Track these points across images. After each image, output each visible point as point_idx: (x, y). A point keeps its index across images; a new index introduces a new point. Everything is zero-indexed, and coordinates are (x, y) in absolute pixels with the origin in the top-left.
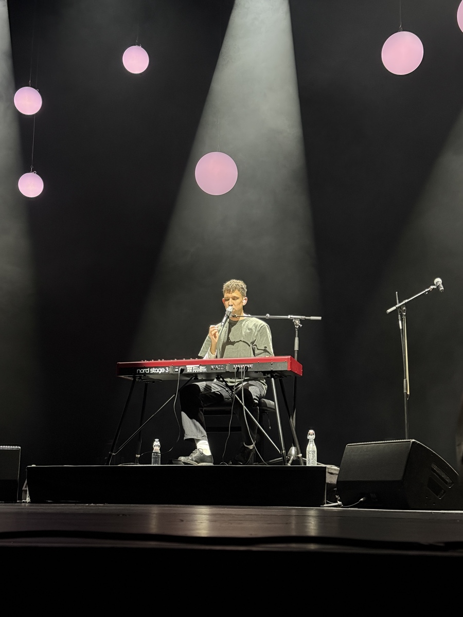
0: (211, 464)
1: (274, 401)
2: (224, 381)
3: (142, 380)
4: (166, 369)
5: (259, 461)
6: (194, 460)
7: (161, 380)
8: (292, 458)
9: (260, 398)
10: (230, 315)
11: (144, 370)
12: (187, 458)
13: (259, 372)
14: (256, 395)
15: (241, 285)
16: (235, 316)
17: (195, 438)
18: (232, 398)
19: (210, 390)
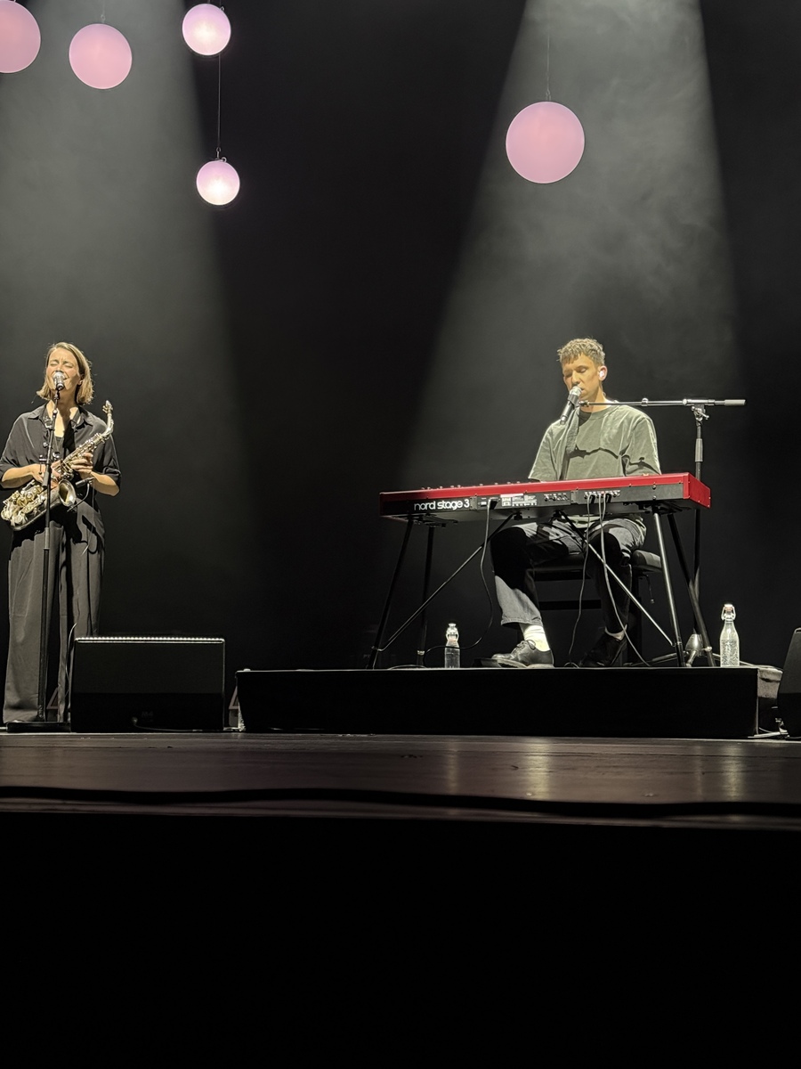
0: (550, 666)
1: (659, 554)
2: (568, 520)
3: (424, 522)
4: (464, 503)
5: (634, 659)
6: (520, 659)
7: (457, 522)
8: (694, 653)
9: (634, 548)
11: (426, 505)
12: (507, 656)
13: (632, 503)
14: (625, 543)
15: (591, 346)
16: (585, 404)
17: (521, 621)
18: (583, 551)
19: (545, 537)
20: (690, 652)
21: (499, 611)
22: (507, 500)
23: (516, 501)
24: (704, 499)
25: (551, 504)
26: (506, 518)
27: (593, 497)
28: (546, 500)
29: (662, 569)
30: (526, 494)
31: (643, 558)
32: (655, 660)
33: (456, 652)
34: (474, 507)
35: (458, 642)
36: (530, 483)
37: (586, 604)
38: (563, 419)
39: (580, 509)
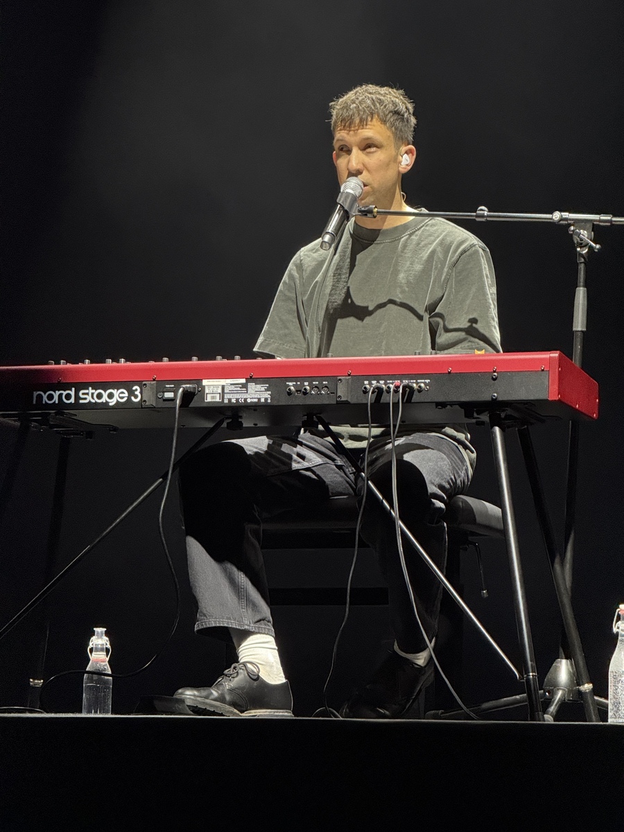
0: (285, 714)
1: (500, 504)
2: (330, 433)
3: (52, 427)
4: (131, 393)
5: (447, 704)
6: (228, 698)
7: (115, 429)
8: (559, 695)
9: (452, 491)
10: (351, 206)
11: (56, 395)
12: (204, 692)
13: (452, 404)
14: (437, 481)
15: (394, 104)
16: (370, 211)
17: (233, 624)
18: (357, 493)
19: (284, 463)
20: (552, 693)
21: (191, 605)
22: (215, 390)
23: (231, 392)
24: (587, 401)
25: (299, 400)
26: (210, 425)
27: (379, 391)
28: (290, 393)
29: (505, 532)
30: (250, 379)
31: (469, 510)
32: (486, 705)
33: (106, 682)
34: (151, 401)
35: (109, 662)
36: (259, 360)
37: (361, 596)
38: (327, 238)
39: (354, 413)
